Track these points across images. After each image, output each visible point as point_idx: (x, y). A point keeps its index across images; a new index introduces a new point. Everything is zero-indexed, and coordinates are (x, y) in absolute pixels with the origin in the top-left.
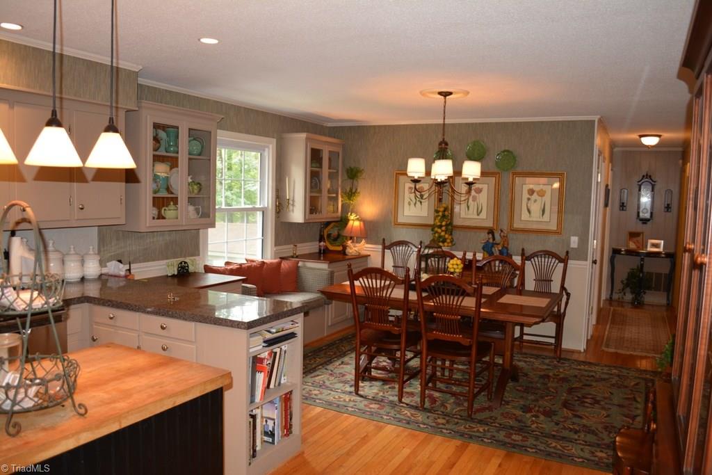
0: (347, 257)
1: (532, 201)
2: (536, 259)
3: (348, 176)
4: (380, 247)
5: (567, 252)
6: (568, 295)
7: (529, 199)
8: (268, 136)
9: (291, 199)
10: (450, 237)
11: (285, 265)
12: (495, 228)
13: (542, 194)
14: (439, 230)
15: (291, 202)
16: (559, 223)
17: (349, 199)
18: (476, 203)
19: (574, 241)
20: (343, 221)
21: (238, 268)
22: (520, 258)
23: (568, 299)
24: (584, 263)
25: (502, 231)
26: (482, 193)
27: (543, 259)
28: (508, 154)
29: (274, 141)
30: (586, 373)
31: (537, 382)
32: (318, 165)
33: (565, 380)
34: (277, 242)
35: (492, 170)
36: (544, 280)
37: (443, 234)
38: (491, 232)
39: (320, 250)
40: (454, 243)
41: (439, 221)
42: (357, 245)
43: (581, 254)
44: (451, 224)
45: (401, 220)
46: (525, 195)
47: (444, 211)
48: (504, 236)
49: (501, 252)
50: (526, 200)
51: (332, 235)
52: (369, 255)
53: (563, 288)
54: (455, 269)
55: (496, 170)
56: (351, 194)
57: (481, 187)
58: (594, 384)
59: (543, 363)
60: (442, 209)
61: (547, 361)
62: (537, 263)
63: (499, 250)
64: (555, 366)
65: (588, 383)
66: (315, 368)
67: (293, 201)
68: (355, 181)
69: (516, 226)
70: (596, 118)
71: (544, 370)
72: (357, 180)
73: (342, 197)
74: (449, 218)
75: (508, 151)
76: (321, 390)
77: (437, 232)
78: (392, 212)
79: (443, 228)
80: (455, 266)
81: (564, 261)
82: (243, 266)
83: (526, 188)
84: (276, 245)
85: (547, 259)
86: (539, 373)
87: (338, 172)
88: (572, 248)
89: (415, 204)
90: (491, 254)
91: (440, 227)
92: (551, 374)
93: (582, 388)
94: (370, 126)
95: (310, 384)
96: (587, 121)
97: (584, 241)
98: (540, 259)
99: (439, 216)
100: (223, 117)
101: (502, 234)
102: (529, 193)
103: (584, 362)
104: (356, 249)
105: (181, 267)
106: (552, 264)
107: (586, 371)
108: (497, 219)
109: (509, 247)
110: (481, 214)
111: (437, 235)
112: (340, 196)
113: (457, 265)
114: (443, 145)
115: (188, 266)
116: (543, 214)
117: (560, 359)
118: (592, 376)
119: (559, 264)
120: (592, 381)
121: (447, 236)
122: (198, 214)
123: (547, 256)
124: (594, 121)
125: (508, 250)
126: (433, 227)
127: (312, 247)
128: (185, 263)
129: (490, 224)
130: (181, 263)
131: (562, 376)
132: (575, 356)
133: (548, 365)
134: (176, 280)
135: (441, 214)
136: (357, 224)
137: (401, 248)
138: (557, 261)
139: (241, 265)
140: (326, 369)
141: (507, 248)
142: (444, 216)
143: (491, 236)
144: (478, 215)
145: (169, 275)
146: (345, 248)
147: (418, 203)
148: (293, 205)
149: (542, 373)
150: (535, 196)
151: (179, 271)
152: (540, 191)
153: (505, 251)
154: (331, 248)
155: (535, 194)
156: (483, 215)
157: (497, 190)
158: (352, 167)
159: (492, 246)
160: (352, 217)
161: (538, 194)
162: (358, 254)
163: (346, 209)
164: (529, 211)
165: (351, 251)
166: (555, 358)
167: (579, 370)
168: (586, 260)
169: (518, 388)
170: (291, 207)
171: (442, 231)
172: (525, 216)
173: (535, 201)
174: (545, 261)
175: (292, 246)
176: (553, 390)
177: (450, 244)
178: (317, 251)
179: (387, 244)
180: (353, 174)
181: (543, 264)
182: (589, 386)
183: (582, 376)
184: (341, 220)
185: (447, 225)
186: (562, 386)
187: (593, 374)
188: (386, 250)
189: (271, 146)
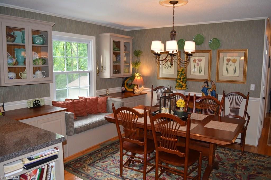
0: (135, 95)
1: (229, 66)
2: (231, 96)
3: (135, 55)
4: (151, 89)
5: (249, 93)
6: (249, 117)
7: (227, 64)
8: (91, 35)
9: (104, 66)
10: (185, 85)
11: (100, 99)
12: (209, 80)
13: (234, 61)
14: (179, 81)
15: (104, 68)
16: (244, 77)
17: (136, 66)
18: (199, 67)
19: (252, 87)
20: (133, 77)
21: (71, 102)
22: (222, 96)
23: (249, 119)
24: (258, 99)
25: (212, 81)
26: (202, 61)
27: (235, 96)
28: (216, 40)
29: (94, 38)
30: (259, 163)
31: (229, 170)
32: (119, 50)
33: (246, 168)
34: (98, 88)
35: (207, 49)
36: (235, 108)
37: (181, 83)
38: (206, 82)
39: (122, 91)
40: (187, 88)
41: (179, 77)
42: (140, 88)
43: (256, 94)
44: (186, 78)
45: (160, 76)
46: (225, 62)
47: (182, 71)
48: (213, 84)
49: (212, 93)
50: (226, 65)
51: (129, 84)
52: (146, 93)
53: (246, 113)
54: (180, 105)
55: (209, 49)
56: (136, 63)
57: (201, 59)
58: (264, 172)
59: (233, 155)
60: (181, 70)
61: (236, 153)
62: (231, 98)
63: (211, 92)
64: (241, 158)
65: (260, 171)
66: (106, 156)
67: (105, 67)
68: (138, 57)
69: (220, 78)
70: (266, 18)
71: (234, 160)
72: (139, 56)
73: (132, 65)
74: (185, 75)
75: (216, 39)
76: (103, 172)
77: (178, 82)
78: (156, 72)
79: (181, 80)
80: (180, 104)
81: (247, 98)
82: (75, 101)
83: (225, 58)
84: (97, 89)
85: (237, 97)
86: (231, 162)
87: (130, 53)
88: (251, 91)
89: (168, 68)
90: (206, 94)
91: (180, 79)
92: (238, 163)
93: (256, 175)
94: (146, 30)
95: (99, 168)
96: (261, 20)
97: (258, 87)
98: (233, 96)
99: (179, 74)
100: (55, 23)
101: (212, 83)
102: (227, 61)
103: (257, 154)
104: (139, 90)
105: (36, 103)
106: (240, 99)
107: (259, 161)
108: (210, 74)
109: (216, 90)
110: (201, 73)
111: (178, 84)
112: (131, 64)
113: (182, 103)
114: (173, 33)
115: (40, 103)
116: (235, 73)
117: (244, 152)
118: (263, 165)
119: (244, 99)
120: (262, 169)
121: (183, 84)
122: (44, 76)
123: (237, 95)
124: (265, 20)
125: (215, 92)
126: (176, 79)
127: (118, 89)
128: (38, 101)
129: (206, 78)
130: (35, 101)
131: (244, 165)
132: (252, 150)
133: (237, 156)
134: (32, 110)
135: (180, 73)
136: (139, 78)
137: (161, 90)
138: (243, 98)
139: (73, 100)
140: (112, 157)
141: (215, 91)
142: (182, 74)
143: (206, 84)
144: (200, 73)
145: (29, 107)
146: (134, 90)
147: (169, 67)
148: (105, 69)
149: (233, 163)
150: (231, 63)
151: (34, 106)
152: (233, 60)
153: (214, 92)
154: (128, 90)
155: (231, 61)
156: (203, 73)
157: (210, 60)
158: (137, 50)
159: (207, 90)
160: (137, 75)
161: (232, 61)
162: (140, 93)
163: (134, 71)
164: (227, 71)
165: (136, 92)
166: (240, 151)
167: (255, 160)
168: (259, 97)
169: (218, 174)
170: (104, 71)
171: (181, 81)
172: (225, 73)
173: (231, 65)
174: (236, 97)
175: (106, 90)
176: (238, 177)
177: (185, 88)
178: (121, 91)
179: (154, 88)
180: (137, 54)
181: (235, 99)
182: (261, 173)
183: (257, 165)
184: (132, 77)
185: (183, 78)
186: (244, 174)
187: (263, 164)
188: (153, 91)
189: (93, 40)
